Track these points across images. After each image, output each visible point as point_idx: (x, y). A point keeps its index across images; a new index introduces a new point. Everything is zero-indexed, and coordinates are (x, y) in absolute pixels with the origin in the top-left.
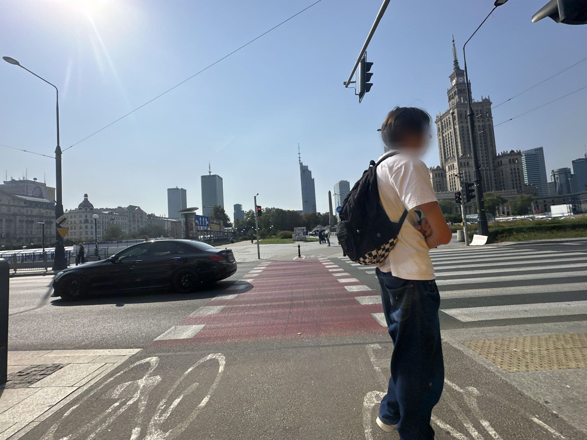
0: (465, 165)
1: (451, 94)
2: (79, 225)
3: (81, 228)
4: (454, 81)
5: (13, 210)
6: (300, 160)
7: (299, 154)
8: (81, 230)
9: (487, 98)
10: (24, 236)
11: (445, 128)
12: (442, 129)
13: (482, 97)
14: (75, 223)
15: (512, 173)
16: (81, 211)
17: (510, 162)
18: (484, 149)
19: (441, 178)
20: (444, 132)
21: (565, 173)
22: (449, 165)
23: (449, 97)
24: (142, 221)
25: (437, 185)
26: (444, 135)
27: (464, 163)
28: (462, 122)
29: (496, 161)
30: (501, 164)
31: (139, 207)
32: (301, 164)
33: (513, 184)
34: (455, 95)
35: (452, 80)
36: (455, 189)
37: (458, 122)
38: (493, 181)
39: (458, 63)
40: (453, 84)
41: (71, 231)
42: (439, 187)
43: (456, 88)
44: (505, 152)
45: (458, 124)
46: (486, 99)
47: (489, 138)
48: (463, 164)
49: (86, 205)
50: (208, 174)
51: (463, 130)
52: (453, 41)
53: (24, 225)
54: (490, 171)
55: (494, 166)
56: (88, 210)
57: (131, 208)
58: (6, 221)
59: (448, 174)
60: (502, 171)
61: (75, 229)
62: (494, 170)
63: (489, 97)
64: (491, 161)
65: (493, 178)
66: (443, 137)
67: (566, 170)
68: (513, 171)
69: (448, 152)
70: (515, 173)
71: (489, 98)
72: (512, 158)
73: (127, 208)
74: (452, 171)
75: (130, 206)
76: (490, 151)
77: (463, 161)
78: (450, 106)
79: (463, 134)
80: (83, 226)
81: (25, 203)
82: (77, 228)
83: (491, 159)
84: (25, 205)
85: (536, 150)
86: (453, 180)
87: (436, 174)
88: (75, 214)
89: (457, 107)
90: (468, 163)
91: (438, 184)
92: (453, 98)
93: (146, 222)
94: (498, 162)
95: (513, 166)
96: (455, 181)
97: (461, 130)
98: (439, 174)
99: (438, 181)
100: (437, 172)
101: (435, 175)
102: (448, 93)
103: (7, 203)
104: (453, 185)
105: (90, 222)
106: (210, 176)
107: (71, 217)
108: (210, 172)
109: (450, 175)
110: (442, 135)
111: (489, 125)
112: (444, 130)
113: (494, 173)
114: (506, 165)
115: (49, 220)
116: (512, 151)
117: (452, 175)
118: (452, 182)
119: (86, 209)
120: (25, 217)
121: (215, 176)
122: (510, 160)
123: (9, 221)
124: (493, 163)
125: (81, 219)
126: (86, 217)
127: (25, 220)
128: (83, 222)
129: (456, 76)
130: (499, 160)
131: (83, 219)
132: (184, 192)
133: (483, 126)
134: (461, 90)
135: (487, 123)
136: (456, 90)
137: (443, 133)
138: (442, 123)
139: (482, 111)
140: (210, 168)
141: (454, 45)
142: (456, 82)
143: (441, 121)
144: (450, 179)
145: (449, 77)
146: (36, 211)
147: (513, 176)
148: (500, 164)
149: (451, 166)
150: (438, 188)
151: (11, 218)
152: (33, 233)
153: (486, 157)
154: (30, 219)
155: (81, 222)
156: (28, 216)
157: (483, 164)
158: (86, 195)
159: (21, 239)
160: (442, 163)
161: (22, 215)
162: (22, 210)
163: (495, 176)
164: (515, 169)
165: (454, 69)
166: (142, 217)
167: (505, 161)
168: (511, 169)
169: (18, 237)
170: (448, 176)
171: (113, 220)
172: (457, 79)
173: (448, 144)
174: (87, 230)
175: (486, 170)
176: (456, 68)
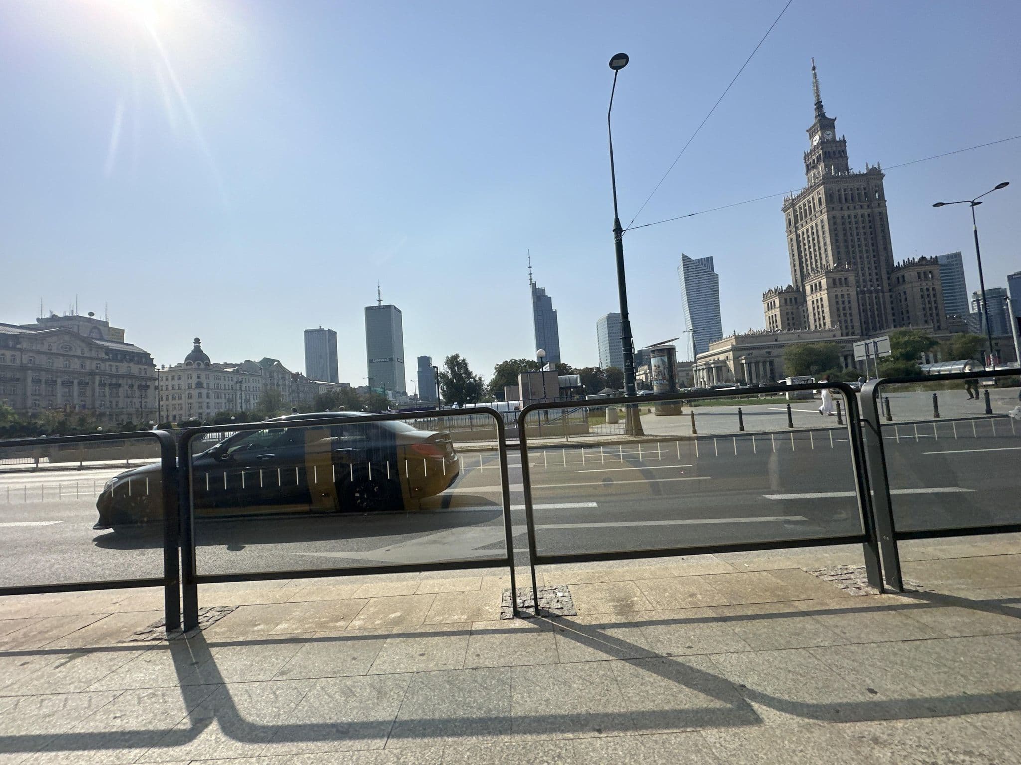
0: (840, 284)
1: (811, 161)
2: (187, 393)
3: (190, 397)
4: (817, 138)
5: (90, 365)
6: (531, 279)
7: (530, 267)
8: (190, 401)
9: (877, 166)
10: (107, 411)
11: (801, 220)
12: (796, 222)
13: (867, 165)
14: (180, 388)
15: (922, 297)
16: (190, 367)
17: (919, 277)
18: (872, 256)
19: (795, 307)
20: (800, 227)
21: (997, 297)
22: (813, 283)
23: (807, 166)
24: (284, 385)
25: (788, 319)
26: (800, 232)
27: (840, 279)
28: (833, 208)
29: (894, 277)
30: (904, 281)
31: (278, 361)
32: (534, 285)
33: (925, 315)
34: (818, 161)
35: (811, 136)
36: (824, 324)
37: (825, 209)
38: (889, 311)
39: (822, 106)
40: (815, 144)
41: (175, 402)
42: (791, 322)
43: (821, 149)
44: (911, 259)
45: (827, 211)
46: (874, 169)
47: (880, 237)
48: (837, 281)
49: (198, 356)
50: (377, 304)
51: (835, 223)
52: (814, 69)
53: (107, 390)
54: (883, 292)
55: (889, 285)
56: (202, 366)
57: (267, 362)
58: (79, 384)
59: (809, 300)
60: (905, 293)
61: (180, 398)
62: (890, 291)
63: (879, 165)
64: (885, 277)
65: (889, 306)
66: (798, 236)
67: (999, 292)
68: (926, 293)
69: (806, 260)
70: (928, 296)
71: (879, 167)
72: (922, 270)
73: (261, 362)
74: (818, 294)
75: (265, 358)
76: (883, 259)
77: (837, 276)
78: (809, 180)
79: (835, 229)
80: (195, 393)
81: (107, 354)
82: (183, 396)
83: (884, 272)
84: (107, 357)
85: (948, 257)
86: (820, 310)
87: (786, 300)
88: (180, 373)
89: (823, 183)
90: (845, 279)
91: (790, 316)
92: (815, 167)
93: (290, 387)
94: (898, 278)
95: (924, 284)
96: (823, 312)
97: (832, 222)
98: (791, 299)
99: (790, 311)
100: (788, 297)
101: (783, 301)
102: (805, 159)
103: (79, 353)
104: (819, 319)
105: (205, 386)
106: (380, 307)
107: (173, 379)
108: (380, 301)
109: (813, 302)
110: (796, 231)
111: (880, 213)
112: (800, 222)
113: (891, 296)
114: (912, 283)
115: (143, 383)
116: (923, 259)
117: (817, 300)
118: (818, 313)
119: (199, 364)
120: (107, 377)
121: (388, 307)
122: (919, 274)
123: (83, 385)
124: (889, 279)
125: (190, 381)
126: (199, 377)
127: (108, 382)
128: (194, 386)
129: (821, 130)
130: (900, 274)
131: (194, 381)
132: (332, 335)
133: (869, 215)
134: (829, 152)
135: (877, 210)
136: (821, 152)
137: (797, 228)
138: (795, 211)
139: (868, 189)
140: (379, 294)
141: (815, 74)
142: (820, 139)
143: (793, 207)
144: (814, 308)
145: (807, 131)
146: (123, 368)
147: (924, 301)
148: (902, 280)
149: (816, 285)
150: (789, 324)
151: (87, 379)
152: (120, 406)
153: (876, 269)
154: (114, 381)
155: (190, 387)
156: (111, 376)
157: (871, 281)
158: (197, 341)
159: (102, 415)
160: (796, 281)
161: (103, 374)
162: (103, 366)
163: (892, 303)
164: (928, 290)
165: (816, 117)
166: (283, 378)
167: (911, 275)
168: (922, 290)
169: (98, 411)
170: (809, 303)
171: (241, 382)
172: (822, 134)
173: (807, 246)
174: (200, 400)
175: (877, 292)
176: (819, 115)
